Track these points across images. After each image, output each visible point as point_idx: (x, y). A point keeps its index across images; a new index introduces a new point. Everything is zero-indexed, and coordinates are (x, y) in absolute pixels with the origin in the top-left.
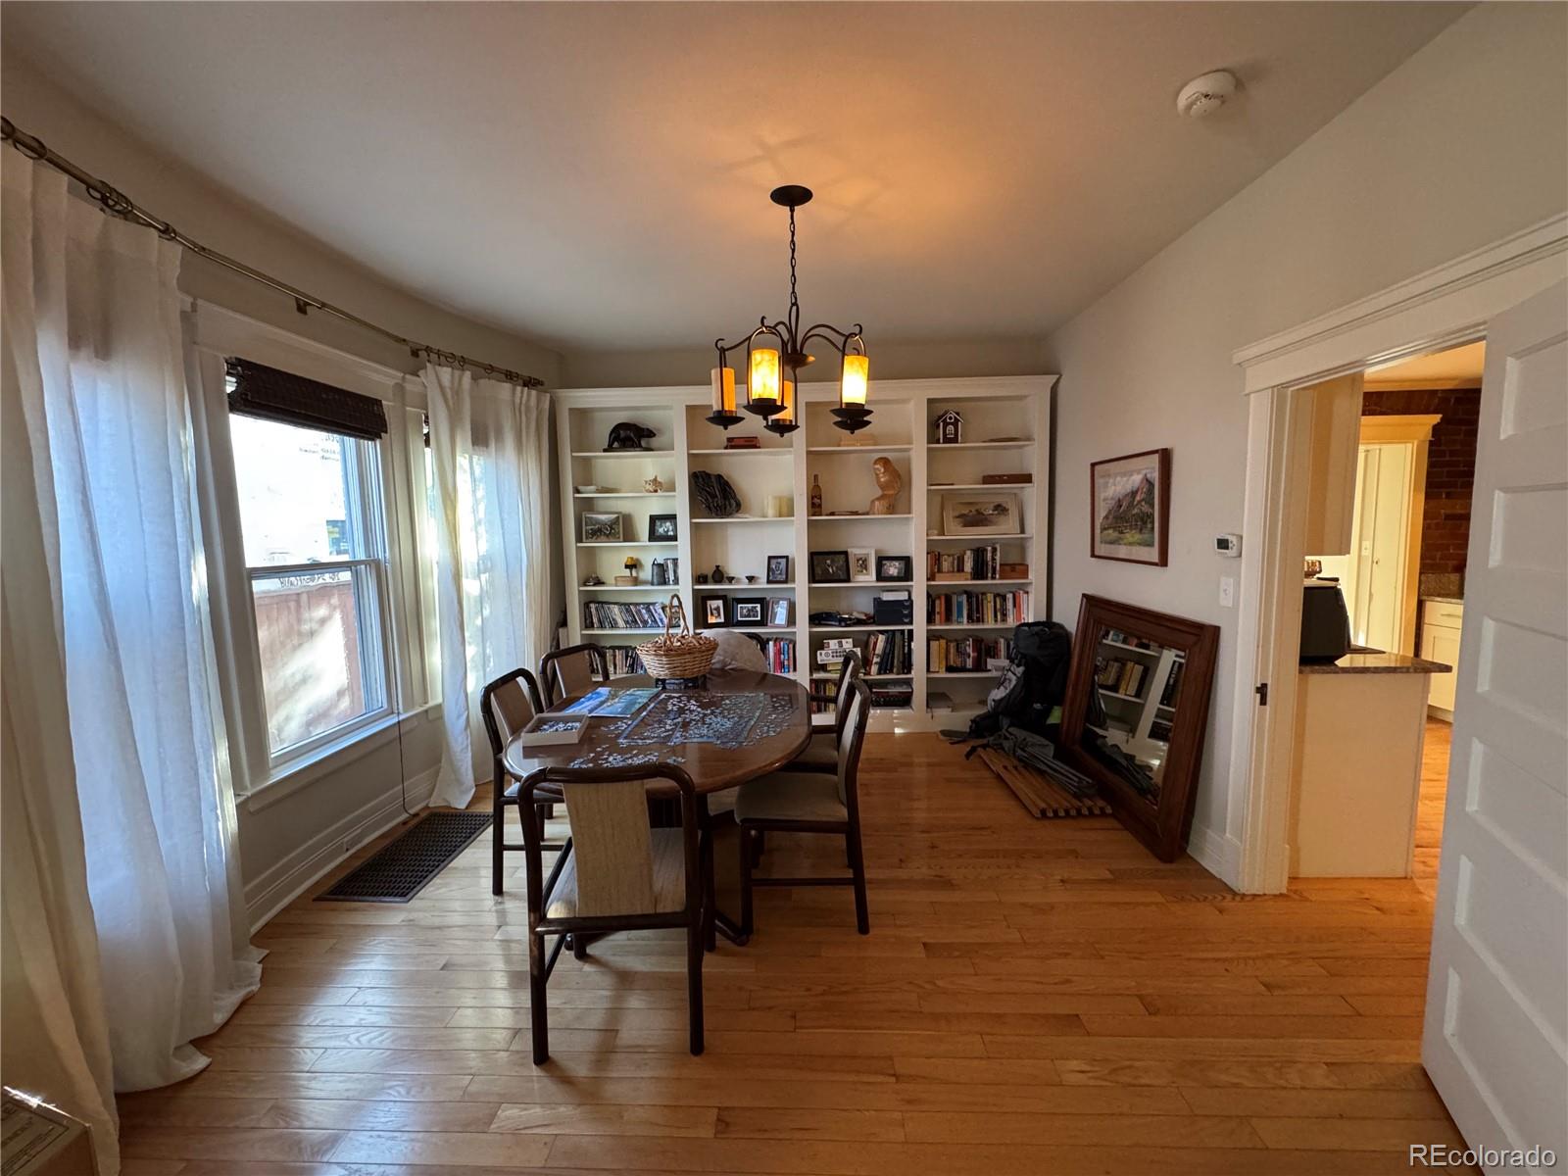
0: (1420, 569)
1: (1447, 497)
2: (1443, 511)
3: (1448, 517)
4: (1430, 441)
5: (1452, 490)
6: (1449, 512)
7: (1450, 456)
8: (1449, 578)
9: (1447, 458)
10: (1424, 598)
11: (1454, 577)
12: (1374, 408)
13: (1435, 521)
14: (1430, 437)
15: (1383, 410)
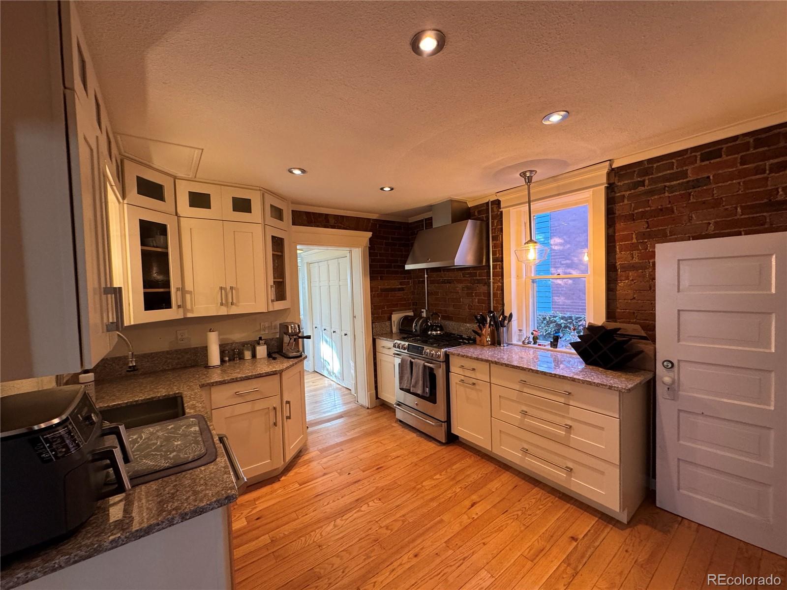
0: (372, 320)
1: (381, 279)
2: (379, 287)
3: (383, 290)
4: (369, 247)
5: (383, 275)
6: (382, 287)
7: (380, 256)
8: (385, 324)
9: (379, 257)
10: (375, 337)
11: (388, 323)
12: (340, 225)
13: (377, 293)
14: (369, 246)
15: (345, 227)
